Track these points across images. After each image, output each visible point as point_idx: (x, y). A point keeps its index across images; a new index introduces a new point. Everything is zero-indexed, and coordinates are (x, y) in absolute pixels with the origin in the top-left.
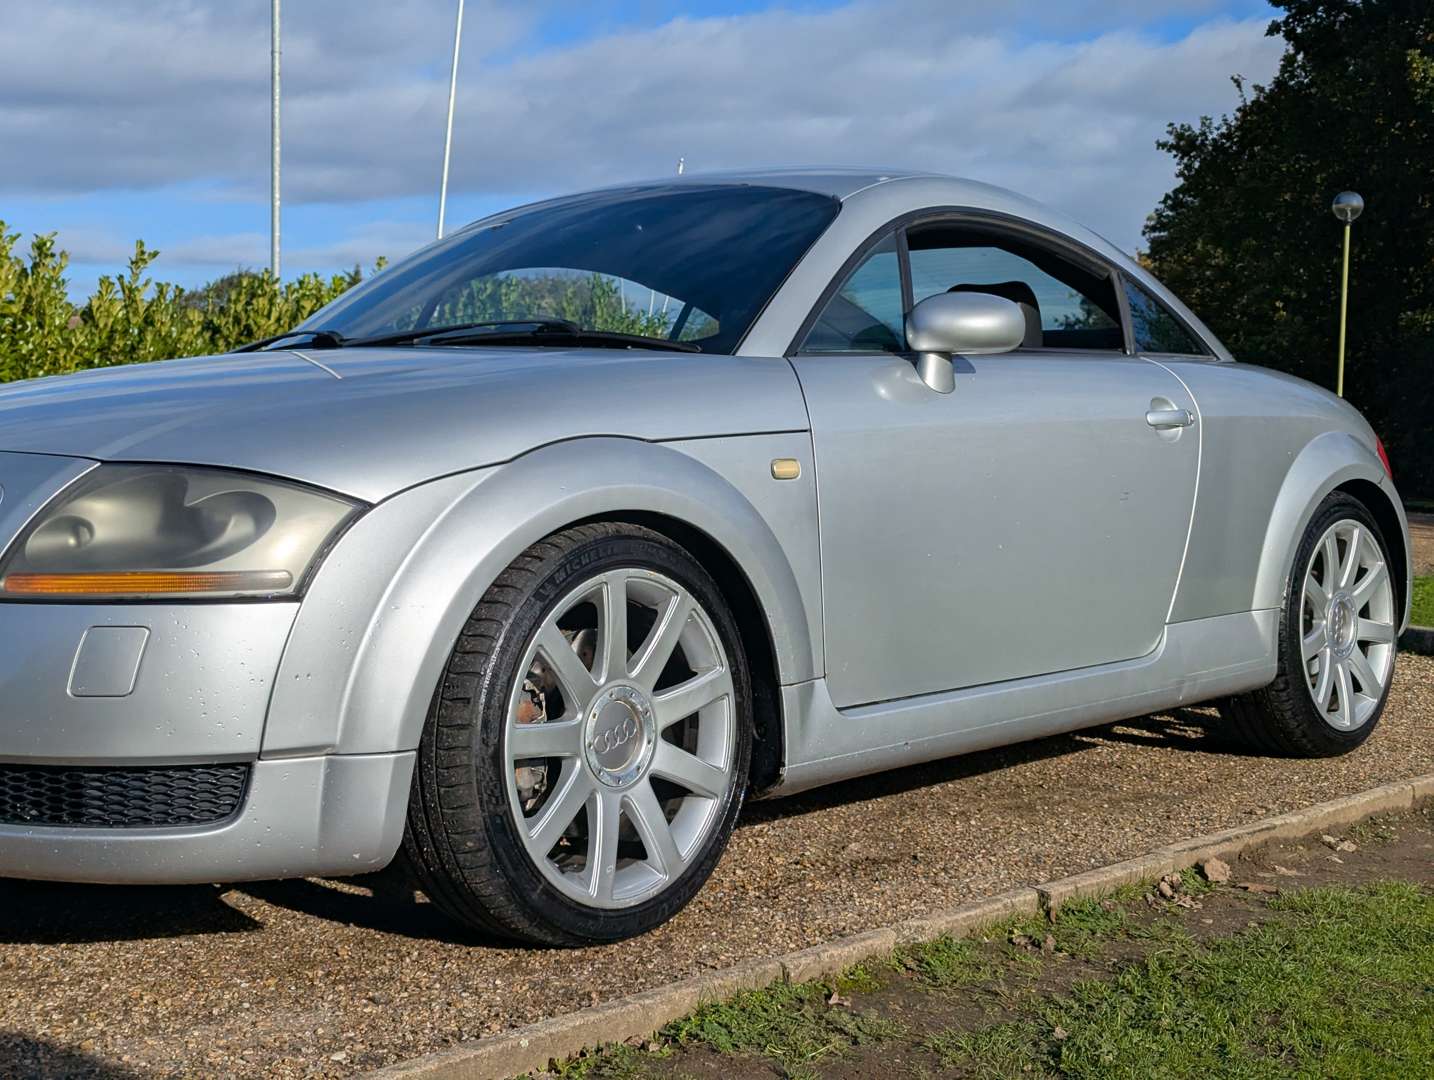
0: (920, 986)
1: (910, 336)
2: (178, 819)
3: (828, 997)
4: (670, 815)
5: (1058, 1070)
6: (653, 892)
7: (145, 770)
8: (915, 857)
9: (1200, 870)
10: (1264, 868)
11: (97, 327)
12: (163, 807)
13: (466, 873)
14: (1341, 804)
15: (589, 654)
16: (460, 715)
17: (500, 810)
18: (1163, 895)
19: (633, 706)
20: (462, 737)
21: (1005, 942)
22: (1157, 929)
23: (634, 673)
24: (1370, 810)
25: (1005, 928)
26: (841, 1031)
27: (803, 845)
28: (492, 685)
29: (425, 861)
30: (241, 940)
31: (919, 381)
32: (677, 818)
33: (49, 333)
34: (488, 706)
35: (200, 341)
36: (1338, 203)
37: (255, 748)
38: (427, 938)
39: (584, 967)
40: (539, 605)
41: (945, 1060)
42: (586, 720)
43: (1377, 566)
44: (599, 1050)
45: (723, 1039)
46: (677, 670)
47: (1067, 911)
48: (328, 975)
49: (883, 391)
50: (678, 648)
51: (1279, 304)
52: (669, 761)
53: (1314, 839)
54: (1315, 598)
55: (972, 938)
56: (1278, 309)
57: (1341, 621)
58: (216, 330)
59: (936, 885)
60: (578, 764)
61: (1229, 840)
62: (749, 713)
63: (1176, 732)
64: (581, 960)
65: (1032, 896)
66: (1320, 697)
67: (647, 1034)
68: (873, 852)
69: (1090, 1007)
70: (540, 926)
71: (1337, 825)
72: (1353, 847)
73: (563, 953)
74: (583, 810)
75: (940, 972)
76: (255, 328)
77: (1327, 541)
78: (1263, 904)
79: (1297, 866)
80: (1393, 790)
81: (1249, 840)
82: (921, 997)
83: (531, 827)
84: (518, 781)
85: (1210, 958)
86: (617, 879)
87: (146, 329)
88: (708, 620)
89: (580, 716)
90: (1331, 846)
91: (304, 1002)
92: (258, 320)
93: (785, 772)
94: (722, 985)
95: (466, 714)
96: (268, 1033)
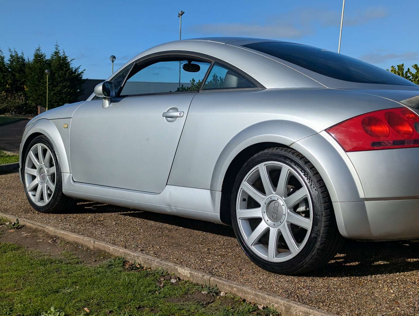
93: (63, 191)
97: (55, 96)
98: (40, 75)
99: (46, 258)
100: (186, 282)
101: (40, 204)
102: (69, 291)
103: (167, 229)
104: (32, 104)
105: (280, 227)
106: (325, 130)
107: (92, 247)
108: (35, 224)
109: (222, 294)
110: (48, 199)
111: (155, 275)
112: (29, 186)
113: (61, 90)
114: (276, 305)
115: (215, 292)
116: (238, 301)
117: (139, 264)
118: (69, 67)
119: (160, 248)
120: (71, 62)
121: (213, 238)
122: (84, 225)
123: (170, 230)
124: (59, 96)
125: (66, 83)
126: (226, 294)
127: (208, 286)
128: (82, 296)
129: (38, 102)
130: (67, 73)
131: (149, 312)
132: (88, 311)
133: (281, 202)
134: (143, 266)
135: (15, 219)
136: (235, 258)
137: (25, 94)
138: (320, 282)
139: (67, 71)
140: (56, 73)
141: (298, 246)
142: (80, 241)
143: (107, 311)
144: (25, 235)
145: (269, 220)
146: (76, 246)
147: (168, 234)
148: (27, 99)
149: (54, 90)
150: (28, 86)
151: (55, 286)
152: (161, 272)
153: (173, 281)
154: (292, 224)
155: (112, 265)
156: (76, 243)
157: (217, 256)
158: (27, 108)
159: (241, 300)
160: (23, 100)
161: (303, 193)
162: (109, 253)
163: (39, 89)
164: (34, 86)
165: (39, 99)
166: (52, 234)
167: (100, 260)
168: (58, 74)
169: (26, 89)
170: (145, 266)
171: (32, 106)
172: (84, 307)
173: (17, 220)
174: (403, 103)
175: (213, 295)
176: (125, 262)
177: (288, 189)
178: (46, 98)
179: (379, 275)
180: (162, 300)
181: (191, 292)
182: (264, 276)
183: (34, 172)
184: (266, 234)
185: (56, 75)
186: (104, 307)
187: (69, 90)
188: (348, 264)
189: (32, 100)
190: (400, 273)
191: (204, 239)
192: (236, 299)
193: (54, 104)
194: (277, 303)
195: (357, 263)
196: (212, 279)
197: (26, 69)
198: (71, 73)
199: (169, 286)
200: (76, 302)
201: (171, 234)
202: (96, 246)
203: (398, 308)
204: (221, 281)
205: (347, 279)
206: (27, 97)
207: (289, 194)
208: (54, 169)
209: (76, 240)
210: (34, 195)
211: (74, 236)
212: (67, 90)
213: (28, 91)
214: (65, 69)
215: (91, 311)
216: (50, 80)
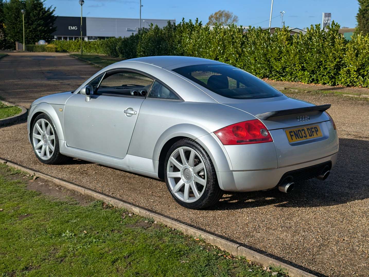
93: (60, 152)
97: (30, 33)
98: (16, 14)
99: (58, 200)
100: (137, 216)
101: (44, 158)
102: (74, 221)
103: (128, 177)
104: (10, 40)
105: (190, 184)
106: (213, 132)
107: (83, 193)
108: (46, 177)
109: (155, 222)
110: (50, 156)
111: (120, 211)
112: (36, 146)
113: (36, 28)
114: (181, 229)
115: (152, 222)
116: (163, 226)
117: (111, 205)
118: (42, 6)
119: (124, 192)
120: (44, 2)
121: (156, 183)
122: (75, 175)
123: (130, 178)
124: (35, 33)
125: (40, 22)
126: (157, 222)
127: (148, 218)
128: (82, 224)
129: (16, 38)
130: (41, 13)
131: (117, 233)
132: (86, 232)
133: (191, 169)
134: (113, 205)
135: (33, 173)
136: (167, 198)
137: (4, 31)
138: (211, 213)
139: (40, 10)
140: (31, 12)
141: (199, 194)
142: (76, 190)
143: (96, 232)
144: (41, 184)
145: (185, 179)
146: (73, 192)
147: (128, 181)
148: (5, 36)
149: (30, 28)
150: (6, 24)
151: (67, 219)
152: (124, 210)
153: (130, 215)
154: (196, 182)
155: (96, 205)
156: (73, 190)
157: (157, 197)
158: (6, 44)
159: (165, 226)
160: (2, 37)
161: (202, 165)
162: (93, 198)
163: (17, 27)
164: (11, 24)
165: (16, 36)
166: (58, 184)
167: (89, 202)
168: (33, 14)
169: (5, 27)
170: (115, 206)
171: (11, 42)
172: (84, 230)
173: (34, 173)
174: (257, 117)
175: (151, 223)
176: (103, 203)
177: (195, 161)
178: (23, 35)
179: (245, 209)
180: (124, 226)
181: (139, 222)
182: (181, 210)
183: (40, 137)
184: (183, 186)
185: (31, 14)
186: (94, 230)
187: (43, 28)
188: (231, 202)
189: (11, 37)
190: (258, 207)
191: (150, 185)
192: (162, 225)
193: (30, 40)
194: (182, 227)
195: (236, 201)
196: (150, 214)
197: (4, 9)
198: (44, 12)
199: (128, 218)
200: (79, 228)
201: (130, 181)
202: (85, 193)
203: (246, 228)
204: (155, 216)
205: (227, 212)
206: (6, 34)
207: (195, 165)
208: (53, 137)
209: (73, 189)
210: (40, 152)
211: (72, 186)
212: (42, 28)
213: (6, 28)
214: (38, 9)
215: (87, 233)
216: (26, 19)
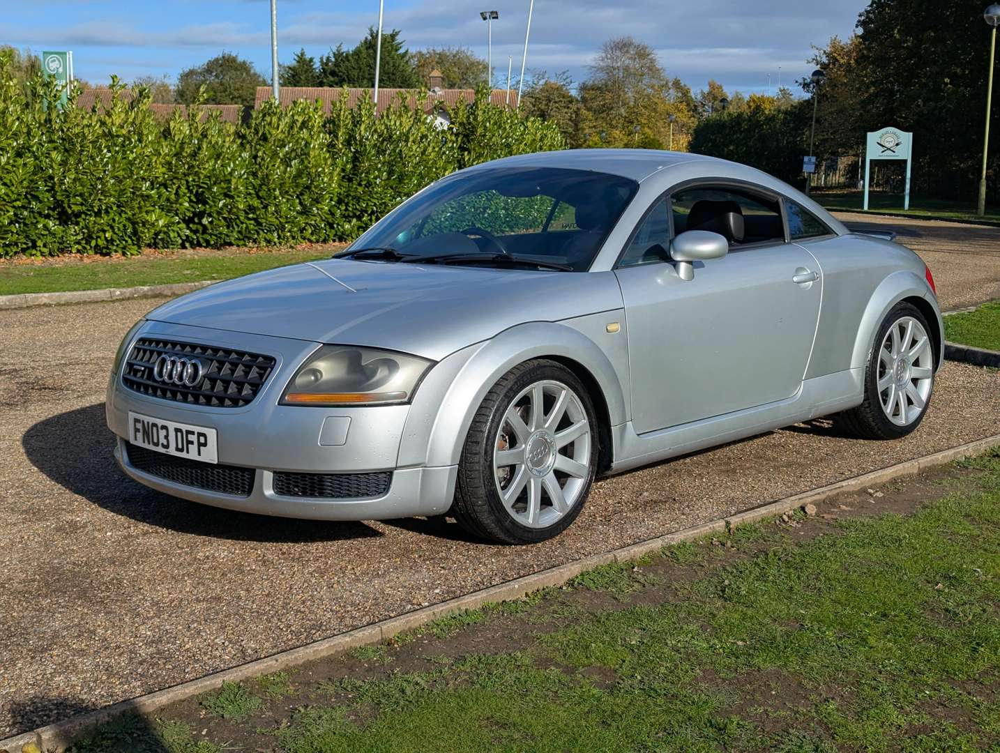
0: (671, 564)
1: (672, 253)
2: (363, 495)
3: (633, 568)
4: (562, 486)
5: (723, 597)
6: (556, 520)
7: (350, 475)
8: (674, 500)
9: (803, 508)
10: (835, 507)
11: (174, 140)
12: (356, 490)
13: (478, 514)
14: (880, 473)
15: (526, 417)
16: (475, 449)
17: (492, 488)
18: (784, 521)
19: (546, 440)
20: (476, 458)
21: (709, 544)
22: (777, 537)
23: (546, 426)
24: (895, 475)
25: (709, 539)
26: (638, 582)
27: (621, 493)
28: (488, 436)
29: (460, 509)
30: (377, 541)
31: (676, 275)
32: (565, 488)
33: (145, 146)
34: (487, 445)
35: (235, 146)
36: (987, 13)
37: (394, 466)
38: (458, 540)
39: (529, 554)
40: (506, 400)
41: (679, 593)
42: (526, 447)
43: (923, 339)
44: (544, 589)
45: (592, 585)
46: (565, 422)
47: (738, 529)
48: (420, 556)
49: (659, 281)
50: (566, 413)
51: (947, 80)
52: (561, 463)
53: (863, 491)
54: (886, 360)
55: (695, 542)
56: (947, 84)
57: (902, 368)
58: (243, 137)
59: (683, 514)
60: (523, 466)
61: (819, 494)
62: (597, 440)
63: (818, 424)
64: (526, 550)
65: (722, 523)
66: (888, 410)
67: (562, 583)
68: (655, 497)
69: (741, 572)
70: (509, 537)
71: (876, 484)
72: (882, 495)
73: (518, 547)
74: (525, 487)
75: (680, 557)
76: (269, 136)
77: (894, 329)
78: (829, 524)
79: (851, 505)
80: (907, 465)
81: (828, 493)
82: (671, 568)
83: (505, 494)
84: (498, 474)
85: (797, 550)
86: (540, 514)
87: (202, 141)
88: (578, 400)
89: (524, 446)
90: (871, 495)
91: (414, 567)
92: (271, 130)
93: (613, 465)
94: (591, 563)
95: (478, 448)
96: (405, 582)
